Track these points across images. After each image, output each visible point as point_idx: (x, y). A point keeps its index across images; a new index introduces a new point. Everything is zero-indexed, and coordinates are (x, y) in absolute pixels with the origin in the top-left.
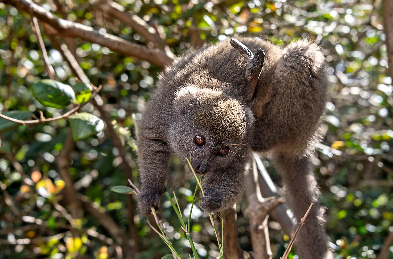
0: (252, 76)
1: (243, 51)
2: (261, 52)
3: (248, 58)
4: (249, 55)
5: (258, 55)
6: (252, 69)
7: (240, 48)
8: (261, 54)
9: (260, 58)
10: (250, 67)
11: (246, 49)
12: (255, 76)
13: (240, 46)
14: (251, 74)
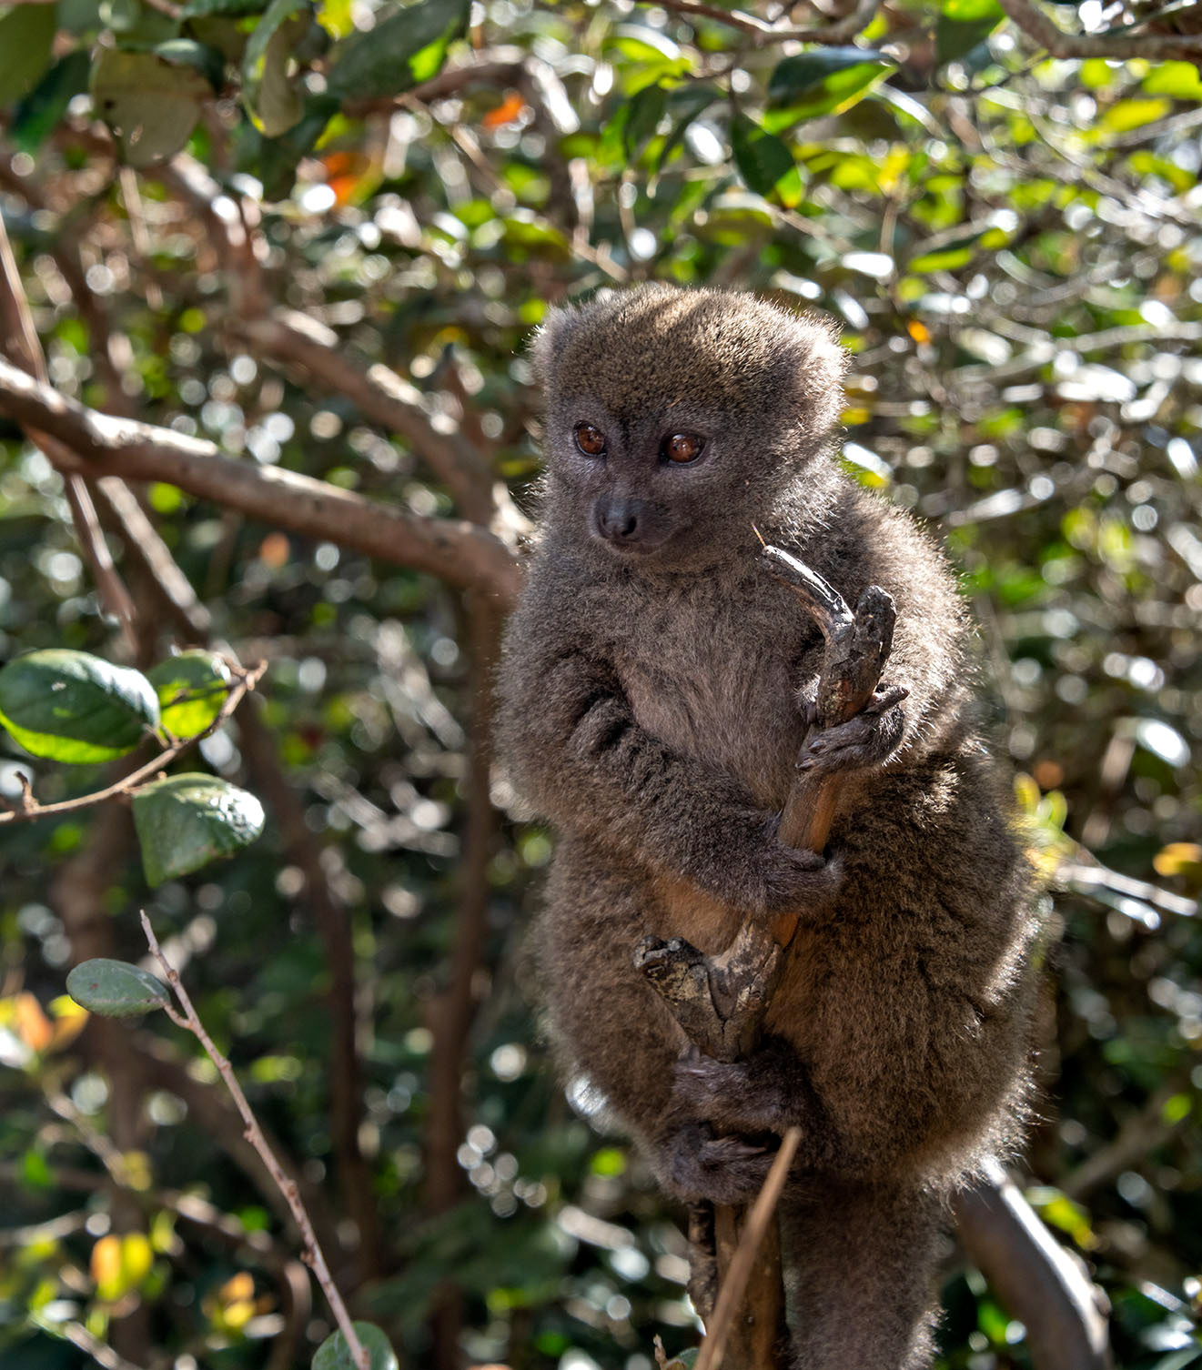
0: (846, 694)
1: (812, 594)
2: (879, 602)
3: (831, 621)
4: (833, 611)
5: (868, 613)
6: (845, 667)
7: (798, 582)
8: (881, 611)
9: (876, 625)
10: (839, 659)
11: (822, 586)
12: (859, 693)
13: (800, 576)
14: (843, 684)
